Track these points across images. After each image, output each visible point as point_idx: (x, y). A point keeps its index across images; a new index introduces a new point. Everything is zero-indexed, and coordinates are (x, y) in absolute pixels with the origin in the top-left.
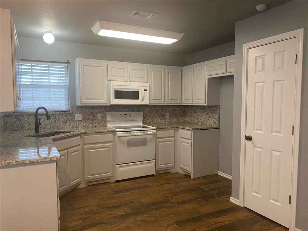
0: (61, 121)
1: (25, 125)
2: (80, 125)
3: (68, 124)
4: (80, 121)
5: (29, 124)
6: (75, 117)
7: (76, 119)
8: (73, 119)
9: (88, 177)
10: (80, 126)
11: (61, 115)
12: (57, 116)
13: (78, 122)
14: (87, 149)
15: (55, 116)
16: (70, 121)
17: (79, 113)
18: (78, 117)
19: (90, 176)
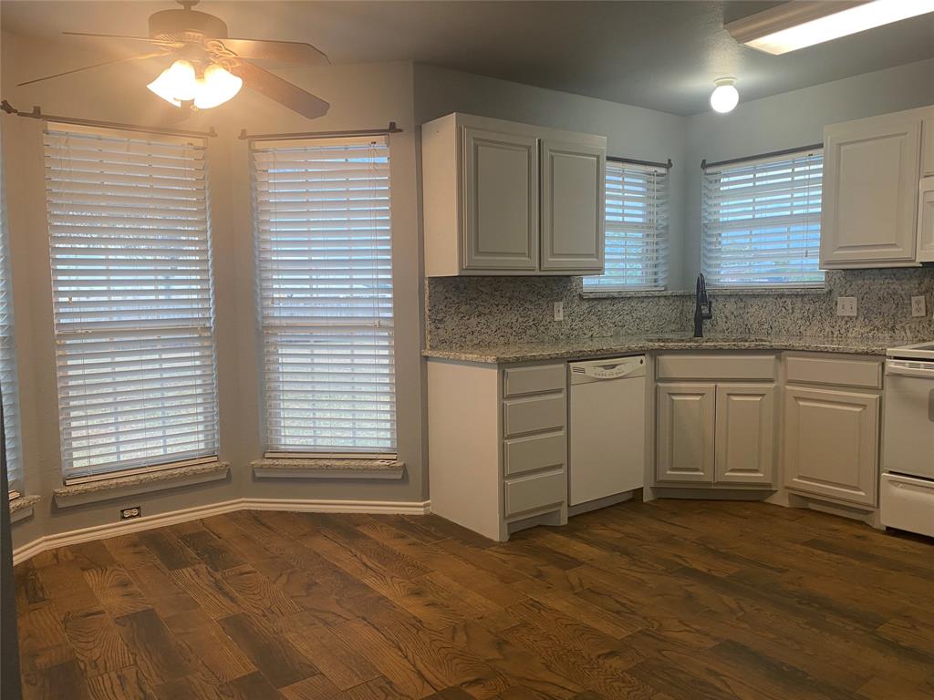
0: (797, 314)
1: (719, 320)
2: (851, 330)
3: (815, 325)
4: (851, 318)
5: (726, 317)
6: (836, 304)
7: (840, 312)
8: (831, 312)
9: (795, 480)
10: (849, 335)
11: (800, 299)
12: (789, 302)
13: (847, 322)
14: (795, 397)
15: (783, 300)
16: (824, 315)
17: (849, 292)
18: (847, 306)
19: (800, 477)
